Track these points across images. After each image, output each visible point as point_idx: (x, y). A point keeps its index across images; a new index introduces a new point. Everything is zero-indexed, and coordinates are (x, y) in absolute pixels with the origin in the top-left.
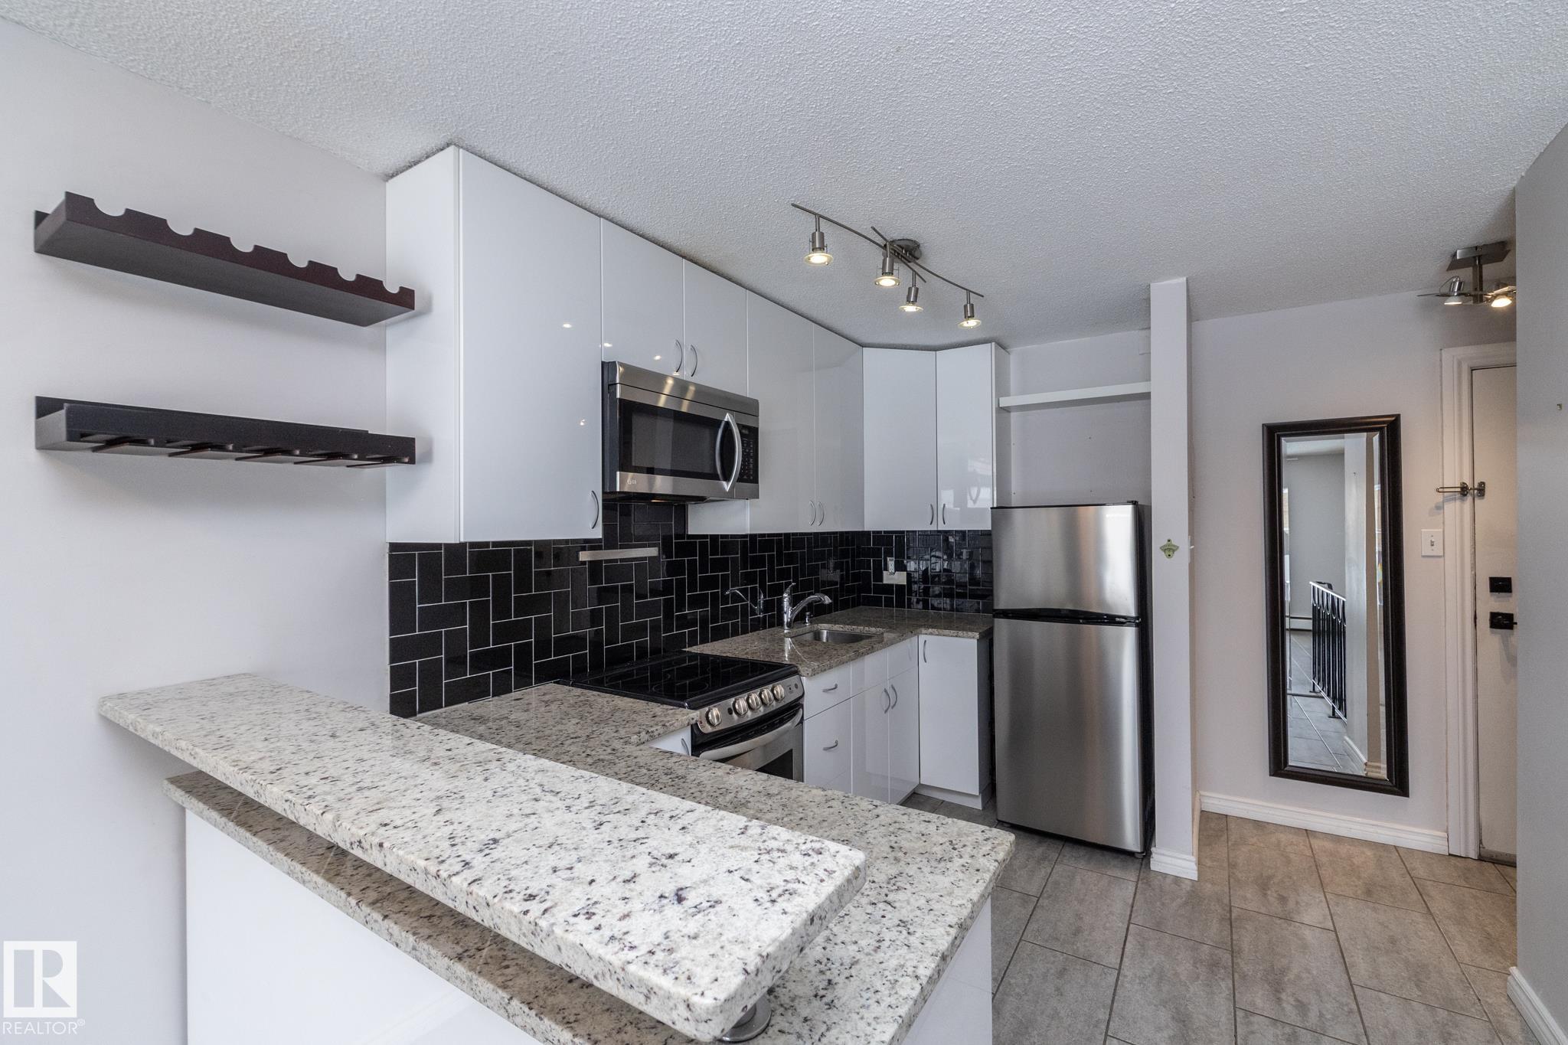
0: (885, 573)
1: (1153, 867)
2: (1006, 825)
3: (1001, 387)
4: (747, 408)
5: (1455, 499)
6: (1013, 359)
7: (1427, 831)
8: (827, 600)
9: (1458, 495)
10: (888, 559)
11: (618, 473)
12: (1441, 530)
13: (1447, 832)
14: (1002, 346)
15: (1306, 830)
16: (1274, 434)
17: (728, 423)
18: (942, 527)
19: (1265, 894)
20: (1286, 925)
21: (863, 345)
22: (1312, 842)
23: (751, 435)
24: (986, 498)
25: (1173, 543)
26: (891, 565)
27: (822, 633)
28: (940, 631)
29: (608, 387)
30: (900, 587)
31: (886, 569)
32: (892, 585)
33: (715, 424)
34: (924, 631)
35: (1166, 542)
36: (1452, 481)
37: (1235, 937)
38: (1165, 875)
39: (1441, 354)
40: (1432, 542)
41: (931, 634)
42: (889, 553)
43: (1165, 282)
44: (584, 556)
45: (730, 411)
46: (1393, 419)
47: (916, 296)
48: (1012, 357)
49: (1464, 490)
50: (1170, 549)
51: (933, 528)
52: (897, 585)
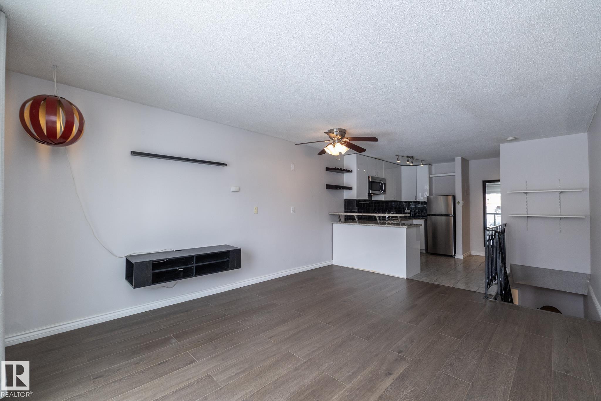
0: (405, 210)
1: (456, 258)
2: (430, 254)
3: (430, 172)
4: (384, 180)
6: (433, 167)
11: (370, 190)
14: (430, 165)
16: (484, 182)
17: (382, 183)
18: (418, 200)
21: (401, 165)
23: (385, 184)
24: (427, 194)
26: (407, 208)
28: (417, 219)
29: (369, 179)
31: (406, 209)
33: (380, 183)
34: (414, 219)
38: (458, 259)
42: (406, 205)
45: (382, 181)
48: (433, 166)
50: (459, 203)
51: (416, 200)
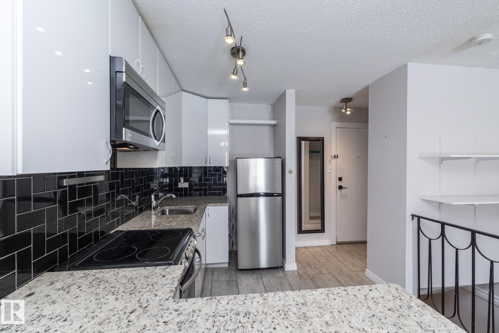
1: (286, 270)
4: (162, 105)
5: (333, 159)
7: (327, 240)
8: (174, 196)
9: (334, 158)
10: (181, 178)
11: (124, 129)
12: (330, 166)
13: (331, 239)
15: (305, 247)
16: (300, 140)
17: (158, 111)
18: (209, 165)
19: (312, 268)
20: (322, 275)
21: (183, 90)
22: (309, 250)
25: (291, 170)
26: (182, 180)
27: (167, 210)
28: (215, 204)
29: (115, 73)
30: (186, 189)
31: (180, 182)
32: (182, 188)
34: (208, 205)
35: (289, 170)
36: (333, 155)
37: (316, 284)
38: (289, 271)
39: (331, 123)
40: (329, 169)
41: (211, 206)
42: (181, 176)
43: (291, 91)
44: (65, 182)
45: (159, 104)
46: (322, 138)
47: (237, 73)
49: (335, 157)
50: (290, 172)
51: (206, 165)
52: (184, 188)
